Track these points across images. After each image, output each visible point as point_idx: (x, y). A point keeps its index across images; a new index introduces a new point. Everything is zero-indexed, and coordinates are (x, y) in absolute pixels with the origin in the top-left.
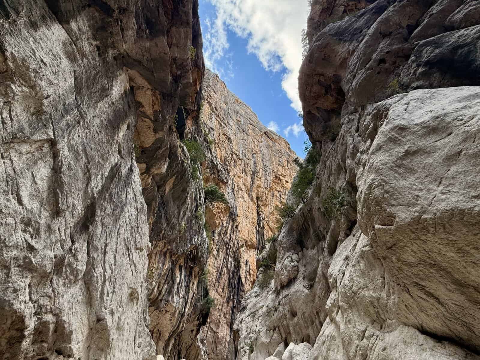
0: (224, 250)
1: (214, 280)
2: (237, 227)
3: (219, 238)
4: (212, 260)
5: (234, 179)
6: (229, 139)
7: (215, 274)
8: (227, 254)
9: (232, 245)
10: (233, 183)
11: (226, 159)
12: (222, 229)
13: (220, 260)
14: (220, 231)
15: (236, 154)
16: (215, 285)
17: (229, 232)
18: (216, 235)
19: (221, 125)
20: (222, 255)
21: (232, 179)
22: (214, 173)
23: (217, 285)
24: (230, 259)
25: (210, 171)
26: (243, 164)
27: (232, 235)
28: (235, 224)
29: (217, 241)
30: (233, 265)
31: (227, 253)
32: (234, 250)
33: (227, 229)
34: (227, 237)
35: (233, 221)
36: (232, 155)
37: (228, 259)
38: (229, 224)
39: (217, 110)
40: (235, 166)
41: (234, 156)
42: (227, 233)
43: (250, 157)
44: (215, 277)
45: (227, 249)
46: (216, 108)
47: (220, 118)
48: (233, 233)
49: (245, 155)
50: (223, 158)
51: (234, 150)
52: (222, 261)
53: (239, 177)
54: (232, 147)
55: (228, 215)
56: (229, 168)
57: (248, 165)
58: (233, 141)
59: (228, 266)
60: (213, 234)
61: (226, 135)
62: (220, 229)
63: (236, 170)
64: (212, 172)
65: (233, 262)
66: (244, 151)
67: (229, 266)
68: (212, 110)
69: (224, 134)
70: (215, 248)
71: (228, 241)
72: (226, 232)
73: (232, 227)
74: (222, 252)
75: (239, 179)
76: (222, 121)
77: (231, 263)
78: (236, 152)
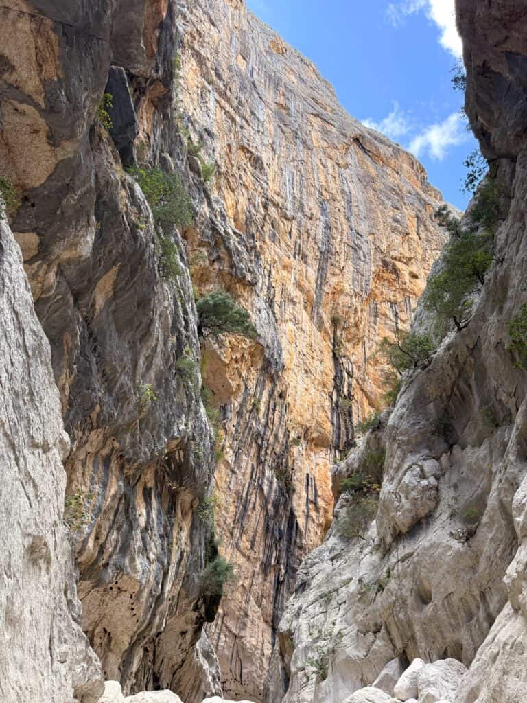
0: (253, 451)
1: (229, 521)
2: (281, 396)
3: (238, 423)
4: (223, 475)
5: (273, 272)
6: (257, 162)
7: (232, 508)
8: (260, 462)
9: (272, 439)
10: (270, 283)
11: (249, 220)
12: (245, 400)
13: (244, 475)
14: (241, 406)
15: (276, 205)
16: (232, 534)
17: (263, 408)
18: (230, 415)
19: (233, 120)
20: (247, 462)
21: (266, 273)
22: (219, 259)
23: (237, 533)
24: (268, 473)
25: (210, 254)
26: (295, 232)
27: (271, 416)
28: (279, 389)
29: (233, 429)
30: (275, 486)
31: (258, 457)
32: (278, 450)
33: (259, 401)
34: (258, 421)
35: (272, 380)
36: (266, 207)
37: (263, 473)
38: (263, 389)
39: (219, 76)
40: (273, 237)
41: (272, 209)
42: (258, 411)
43: (314, 211)
44: (231, 514)
45: (260, 448)
46: (216, 70)
47: (228, 100)
48: (274, 410)
49: (302, 205)
50: (242, 217)
51: (270, 194)
52: (248, 477)
53: (285, 267)
54: (265, 185)
55: (259, 367)
56: (258, 244)
57: (309, 235)
58: (268, 165)
59: (262, 490)
60: (225, 413)
61: (249, 151)
62: (240, 399)
63: (278, 250)
64: (215, 255)
65: (275, 480)
66: (298, 196)
67: (266, 488)
68: (205, 76)
69: (242, 148)
70: (231, 447)
71: (261, 429)
72: (255, 407)
73: (271, 395)
74: (248, 455)
75: (284, 273)
76: (237, 110)
77: (271, 482)
78: (276, 198)
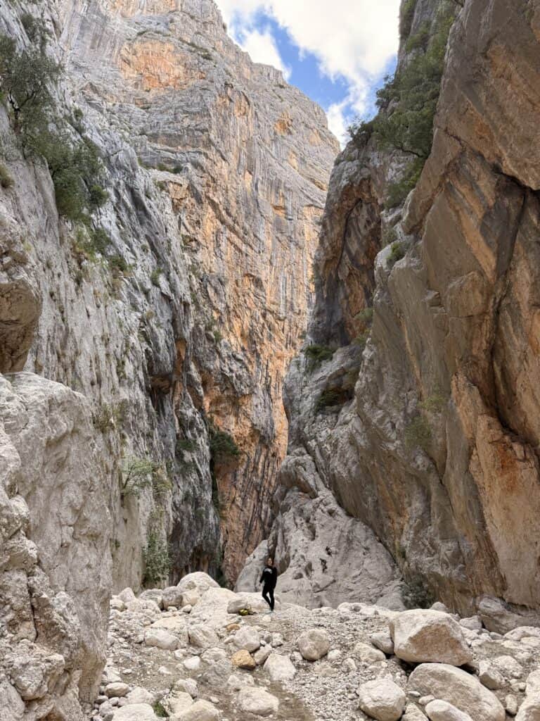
0: (254, 495)
1: (241, 538)
2: (274, 455)
3: (244, 481)
4: (236, 513)
5: (270, 364)
6: (258, 282)
7: (242, 531)
8: (259, 501)
9: (267, 485)
10: (267, 374)
11: (252, 332)
12: (248, 466)
13: (249, 511)
14: (245, 470)
15: (272, 312)
16: (242, 545)
17: (260, 467)
18: (238, 478)
19: (240, 251)
20: (251, 502)
21: (264, 367)
22: (227, 388)
23: (245, 544)
24: (264, 506)
26: (287, 328)
27: (266, 471)
28: (272, 451)
29: (240, 486)
30: (269, 513)
31: (258, 498)
32: (271, 491)
33: (258, 464)
34: (257, 476)
35: (267, 447)
36: (264, 316)
37: (261, 507)
38: (260, 454)
39: (229, 214)
40: (270, 338)
41: (269, 316)
42: (257, 470)
43: (301, 308)
44: (242, 534)
45: (259, 492)
46: (227, 210)
47: (236, 233)
48: (268, 466)
49: (292, 304)
50: (247, 332)
51: (267, 305)
52: (251, 511)
53: (279, 358)
54: (264, 300)
55: (257, 441)
56: (258, 348)
57: (297, 327)
58: (266, 281)
59: (261, 518)
60: (235, 477)
61: (251, 276)
62: (244, 467)
63: (273, 346)
64: (224, 388)
65: (269, 510)
66: (289, 299)
67: (263, 516)
68: (219, 217)
69: (248, 275)
70: (240, 496)
71: (259, 481)
72: (255, 469)
73: (266, 457)
74: (251, 498)
75: (279, 362)
76: (243, 239)
77: (266, 512)
78: (273, 308)
